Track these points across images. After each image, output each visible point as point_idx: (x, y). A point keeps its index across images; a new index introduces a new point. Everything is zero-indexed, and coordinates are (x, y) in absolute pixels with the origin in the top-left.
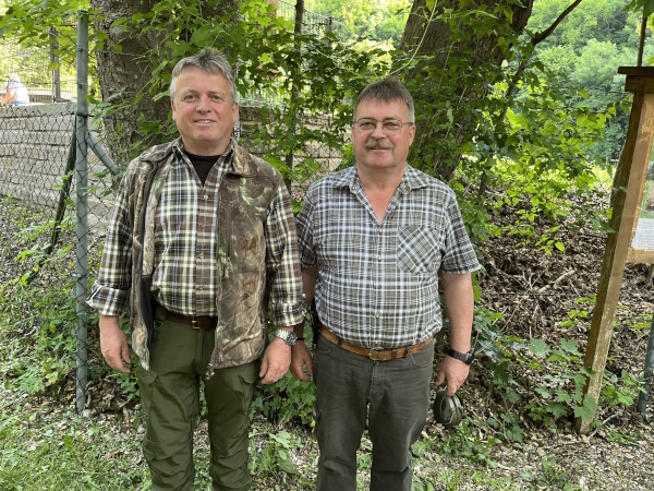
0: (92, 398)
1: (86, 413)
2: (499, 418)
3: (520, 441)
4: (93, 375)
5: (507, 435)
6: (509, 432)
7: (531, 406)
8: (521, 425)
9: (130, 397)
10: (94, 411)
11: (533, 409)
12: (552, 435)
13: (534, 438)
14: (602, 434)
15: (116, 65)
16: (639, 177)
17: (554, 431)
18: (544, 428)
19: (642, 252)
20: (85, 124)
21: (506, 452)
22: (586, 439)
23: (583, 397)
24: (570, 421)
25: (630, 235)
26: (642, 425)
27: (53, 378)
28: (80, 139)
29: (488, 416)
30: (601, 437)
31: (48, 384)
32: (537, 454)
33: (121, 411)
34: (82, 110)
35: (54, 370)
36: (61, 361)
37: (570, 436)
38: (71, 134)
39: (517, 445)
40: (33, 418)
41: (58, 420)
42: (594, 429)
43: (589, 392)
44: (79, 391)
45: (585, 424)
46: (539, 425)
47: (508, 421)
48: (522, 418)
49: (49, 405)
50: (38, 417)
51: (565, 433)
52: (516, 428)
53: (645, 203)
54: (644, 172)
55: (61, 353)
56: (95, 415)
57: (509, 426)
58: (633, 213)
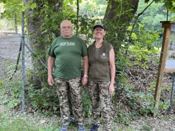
0: (26, 109)
1: (25, 113)
2: (132, 113)
3: (137, 119)
4: (26, 103)
5: (134, 118)
6: (135, 117)
7: (140, 110)
8: (138, 115)
9: (36, 109)
10: (26, 113)
11: (141, 111)
12: (146, 118)
13: (141, 118)
14: (160, 117)
15: (31, 24)
16: (166, 50)
17: (147, 117)
18: (144, 116)
19: (168, 69)
20: (24, 39)
21: (134, 122)
22: (155, 119)
23: (154, 107)
24: (151, 114)
25: (164, 65)
26: (170, 115)
27: (16, 104)
28: (23, 43)
29: (129, 113)
30: (159, 118)
31: (15, 106)
32: (142, 123)
33: (33, 112)
34: (23, 36)
35: (16, 102)
36: (18, 100)
37: (151, 118)
38: (20, 42)
39: (136, 120)
40: (11, 114)
41: (17, 115)
42: (157, 116)
43: (156, 106)
44: (23, 107)
45: (155, 115)
46: (143, 115)
47: (134, 114)
48: (138, 113)
49: (15, 111)
50: (12, 114)
51: (150, 117)
52: (136, 116)
53: (168, 56)
54: (168, 48)
55: (18, 98)
56: (27, 114)
57: (134, 115)
58: (165, 59)
